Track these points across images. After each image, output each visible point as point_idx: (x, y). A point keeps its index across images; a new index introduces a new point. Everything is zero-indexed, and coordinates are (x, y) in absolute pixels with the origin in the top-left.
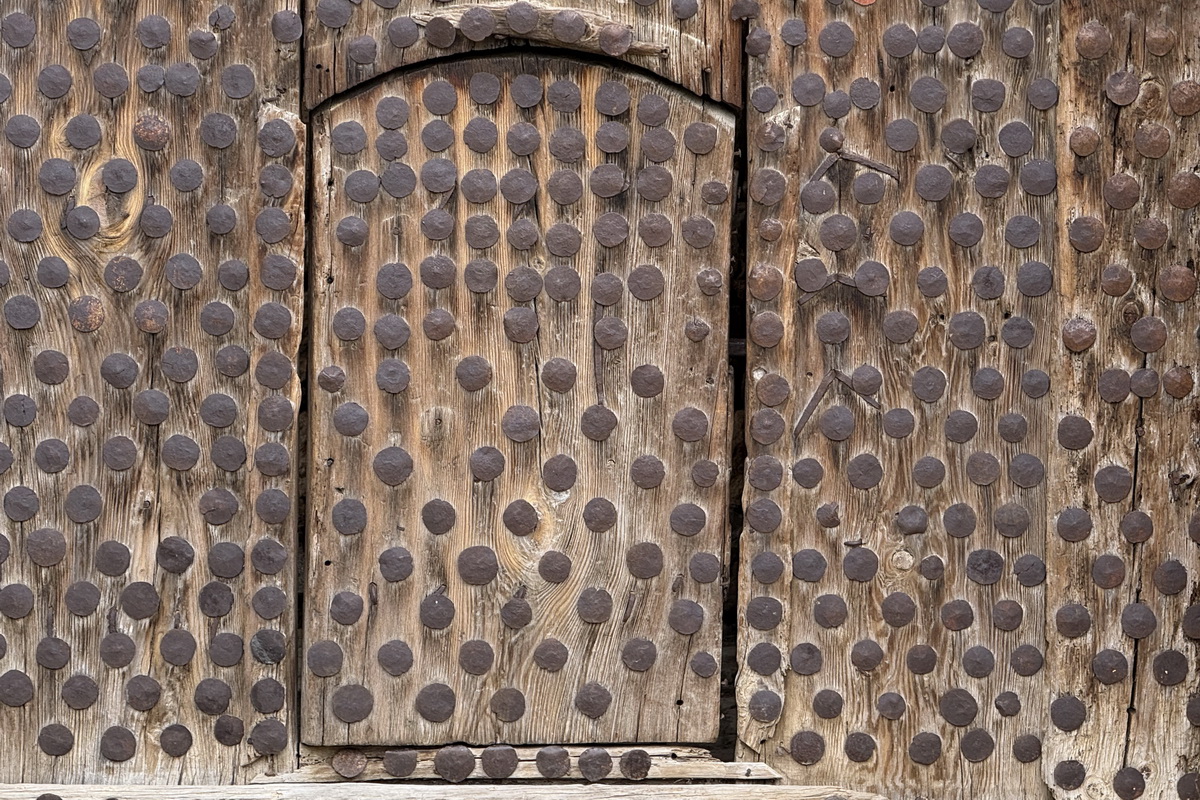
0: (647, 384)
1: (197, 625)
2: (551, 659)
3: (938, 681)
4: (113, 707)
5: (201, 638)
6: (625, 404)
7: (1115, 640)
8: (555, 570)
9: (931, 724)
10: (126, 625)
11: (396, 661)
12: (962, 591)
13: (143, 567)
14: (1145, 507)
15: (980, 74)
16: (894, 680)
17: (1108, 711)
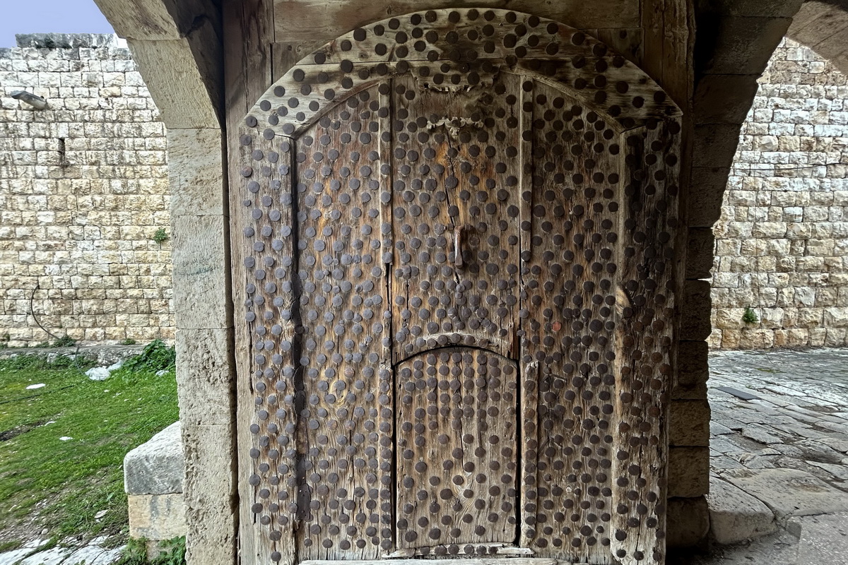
0: (495, 440)
1: (366, 511)
2: (469, 519)
3: (579, 524)
4: (344, 534)
5: (368, 515)
6: (488, 445)
7: (634, 514)
8: (469, 494)
9: (578, 535)
10: (346, 512)
11: (424, 522)
12: (586, 497)
13: (350, 497)
14: (643, 476)
15: (591, 350)
16: (567, 523)
17: (632, 534)
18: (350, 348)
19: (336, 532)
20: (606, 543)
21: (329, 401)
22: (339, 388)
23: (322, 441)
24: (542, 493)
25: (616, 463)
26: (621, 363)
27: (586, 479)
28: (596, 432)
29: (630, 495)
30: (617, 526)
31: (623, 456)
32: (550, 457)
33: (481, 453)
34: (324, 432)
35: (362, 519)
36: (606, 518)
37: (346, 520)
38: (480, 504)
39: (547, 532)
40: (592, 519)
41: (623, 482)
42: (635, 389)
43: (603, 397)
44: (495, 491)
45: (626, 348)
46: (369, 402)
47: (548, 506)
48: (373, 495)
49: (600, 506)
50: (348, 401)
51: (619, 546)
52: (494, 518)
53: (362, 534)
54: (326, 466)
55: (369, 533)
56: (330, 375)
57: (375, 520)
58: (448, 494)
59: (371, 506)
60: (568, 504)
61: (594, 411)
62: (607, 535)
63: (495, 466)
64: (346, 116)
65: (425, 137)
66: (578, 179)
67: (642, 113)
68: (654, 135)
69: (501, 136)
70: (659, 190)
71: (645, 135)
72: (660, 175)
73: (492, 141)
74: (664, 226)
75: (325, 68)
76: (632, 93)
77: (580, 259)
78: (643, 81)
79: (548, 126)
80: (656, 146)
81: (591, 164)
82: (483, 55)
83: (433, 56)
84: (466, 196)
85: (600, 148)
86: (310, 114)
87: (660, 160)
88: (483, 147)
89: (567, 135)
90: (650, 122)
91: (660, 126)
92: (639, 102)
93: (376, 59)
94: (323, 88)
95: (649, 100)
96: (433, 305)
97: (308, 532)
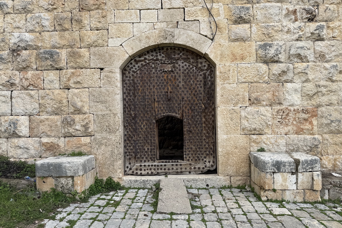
3: (197, 155)
7: (208, 152)
9: (196, 158)
10: (145, 153)
12: (198, 150)
14: (209, 144)
15: (198, 117)
17: (208, 157)
18: (146, 117)
19: (143, 158)
20: (203, 160)
21: (142, 129)
22: (144, 126)
23: (140, 138)
24: (188, 148)
25: (204, 141)
26: (204, 120)
27: (198, 145)
28: (199, 135)
29: (207, 148)
30: (204, 155)
31: (205, 139)
32: (189, 140)
34: (140, 136)
35: (149, 155)
36: (202, 154)
37: (145, 155)
39: (190, 157)
40: (199, 154)
41: (205, 145)
42: (207, 125)
43: (200, 127)
45: (204, 116)
46: (150, 129)
47: (189, 151)
48: (151, 149)
49: (201, 151)
50: (146, 129)
51: (205, 160)
53: (149, 158)
54: (140, 143)
55: (151, 158)
56: (142, 123)
57: (152, 155)
59: (151, 152)
60: (194, 151)
61: (199, 130)
62: (203, 158)
64: (145, 69)
65: (161, 73)
66: (193, 82)
67: (206, 68)
68: (208, 73)
69: (177, 73)
70: (210, 83)
71: (206, 72)
72: (210, 81)
73: (176, 74)
74: (211, 91)
75: (141, 59)
76: (203, 64)
77: (194, 98)
78: (205, 62)
79: (187, 70)
80: (209, 75)
81: (196, 79)
82: (173, 57)
83: (163, 57)
84: (170, 85)
85: (198, 75)
86: (138, 69)
87: (209, 77)
88: (174, 75)
89: (191, 73)
90: (207, 70)
91: (209, 70)
92: (205, 66)
93: (151, 57)
94: (141, 63)
95: (207, 65)
96: (164, 108)
97: (137, 158)
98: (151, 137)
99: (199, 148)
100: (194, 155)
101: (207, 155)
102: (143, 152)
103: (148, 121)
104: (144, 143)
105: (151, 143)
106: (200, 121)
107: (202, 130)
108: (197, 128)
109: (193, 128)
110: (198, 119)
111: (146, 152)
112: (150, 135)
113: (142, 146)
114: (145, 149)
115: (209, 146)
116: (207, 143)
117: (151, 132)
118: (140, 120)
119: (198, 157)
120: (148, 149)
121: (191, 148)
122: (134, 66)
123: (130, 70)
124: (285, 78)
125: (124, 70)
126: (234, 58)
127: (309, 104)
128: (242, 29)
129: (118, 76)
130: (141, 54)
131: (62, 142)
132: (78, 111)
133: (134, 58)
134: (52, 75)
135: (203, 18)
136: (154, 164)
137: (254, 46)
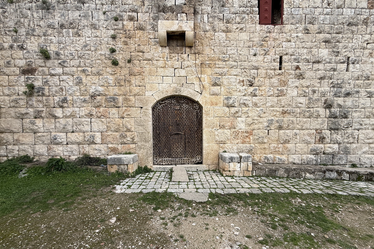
17: (198, 156)
18: (165, 134)
19: (163, 156)
20: (195, 157)
21: (163, 140)
22: (164, 139)
23: (162, 145)
24: (188, 151)
25: (196, 147)
26: (196, 136)
27: (193, 149)
28: (194, 144)
29: (197, 151)
30: (196, 155)
31: (196, 146)
32: (188, 147)
33: (180, 146)
34: (162, 144)
35: (166, 154)
36: (195, 154)
37: (164, 154)
38: (180, 153)
39: (188, 156)
40: (193, 154)
41: (196, 149)
42: (198, 139)
43: (194, 140)
44: (182, 151)
45: (197, 134)
46: (167, 140)
47: (188, 153)
48: (168, 151)
49: (194, 153)
50: (165, 140)
51: (196, 157)
52: (182, 154)
53: (166, 156)
54: (162, 148)
55: (167, 156)
56: (163, 137)
57: (168, 154)
58: (176, 151)
59: (168, 153)
60: (191, 152)
61: (193, 141)
62: (195, 156)
63: (182, 148)
64: (165, 108)
65: (174, 110)
66: (191, 115)
67: (197, 108)
68: (199, 111)
69: (182, 110)
70: (199, 117)
72: (199, 115)
73: (181, 111)
74: (200, 120)
75: (163, 102)
76: (196, 106)
77: (191, 124)
78: (197, 105)
79: (188, 109)
80: (199, 112)
81: (192, 114)
82: (180, 102)
83: (175, 102)
84: (178, 117)
85: (193, 112)
86: (161, 108)
88: (180, 111)
89: (190, 110)
90: (198, 109)
92: (197, 107)
93: (169, 102)
94: (163, 105)
95: (198, 107)
96: (175, 129)
97: (160, 156)
98: (168, 145)
99: (194, 151)
100: (191, 155)
101: (198, 154)
102: (163, 153)
103: (166, 136)
104: (164, 148)
105: (168, 148)
106: (194, 137)
107: (195, 141)
108: (192, 140)
109: (191, 140)
110: (193, 135)
111: (165, 153)
112: (167, 143)
113: (163, 150)
114: (164, 151)
115: (199, 150)
116: (198, 148)
117: (168, 142)
118: (162, 136)
119: (193, 156)
120: (166, 151)
121: (189, 151)
122: (159, 106)
123: (157, 108)
124: (237, 115)
125: (153, 108)
126: (212, 104)
127: (248, 129)
128: (216, 89)
129: (150, 111)
130: (163, 100)
131: (120, 147)
132: (129, 130)
133: (159, 102)
134: (114, 110)
135: (197, 82)
136: (169, 159)
137: (222, 98)
